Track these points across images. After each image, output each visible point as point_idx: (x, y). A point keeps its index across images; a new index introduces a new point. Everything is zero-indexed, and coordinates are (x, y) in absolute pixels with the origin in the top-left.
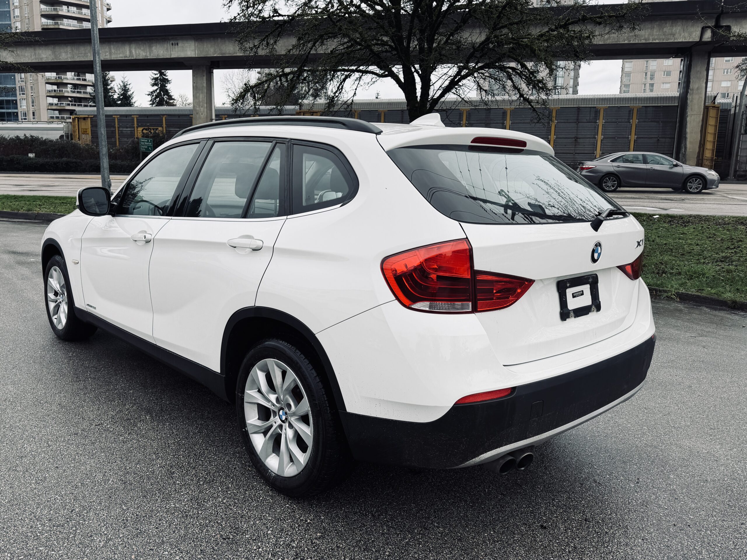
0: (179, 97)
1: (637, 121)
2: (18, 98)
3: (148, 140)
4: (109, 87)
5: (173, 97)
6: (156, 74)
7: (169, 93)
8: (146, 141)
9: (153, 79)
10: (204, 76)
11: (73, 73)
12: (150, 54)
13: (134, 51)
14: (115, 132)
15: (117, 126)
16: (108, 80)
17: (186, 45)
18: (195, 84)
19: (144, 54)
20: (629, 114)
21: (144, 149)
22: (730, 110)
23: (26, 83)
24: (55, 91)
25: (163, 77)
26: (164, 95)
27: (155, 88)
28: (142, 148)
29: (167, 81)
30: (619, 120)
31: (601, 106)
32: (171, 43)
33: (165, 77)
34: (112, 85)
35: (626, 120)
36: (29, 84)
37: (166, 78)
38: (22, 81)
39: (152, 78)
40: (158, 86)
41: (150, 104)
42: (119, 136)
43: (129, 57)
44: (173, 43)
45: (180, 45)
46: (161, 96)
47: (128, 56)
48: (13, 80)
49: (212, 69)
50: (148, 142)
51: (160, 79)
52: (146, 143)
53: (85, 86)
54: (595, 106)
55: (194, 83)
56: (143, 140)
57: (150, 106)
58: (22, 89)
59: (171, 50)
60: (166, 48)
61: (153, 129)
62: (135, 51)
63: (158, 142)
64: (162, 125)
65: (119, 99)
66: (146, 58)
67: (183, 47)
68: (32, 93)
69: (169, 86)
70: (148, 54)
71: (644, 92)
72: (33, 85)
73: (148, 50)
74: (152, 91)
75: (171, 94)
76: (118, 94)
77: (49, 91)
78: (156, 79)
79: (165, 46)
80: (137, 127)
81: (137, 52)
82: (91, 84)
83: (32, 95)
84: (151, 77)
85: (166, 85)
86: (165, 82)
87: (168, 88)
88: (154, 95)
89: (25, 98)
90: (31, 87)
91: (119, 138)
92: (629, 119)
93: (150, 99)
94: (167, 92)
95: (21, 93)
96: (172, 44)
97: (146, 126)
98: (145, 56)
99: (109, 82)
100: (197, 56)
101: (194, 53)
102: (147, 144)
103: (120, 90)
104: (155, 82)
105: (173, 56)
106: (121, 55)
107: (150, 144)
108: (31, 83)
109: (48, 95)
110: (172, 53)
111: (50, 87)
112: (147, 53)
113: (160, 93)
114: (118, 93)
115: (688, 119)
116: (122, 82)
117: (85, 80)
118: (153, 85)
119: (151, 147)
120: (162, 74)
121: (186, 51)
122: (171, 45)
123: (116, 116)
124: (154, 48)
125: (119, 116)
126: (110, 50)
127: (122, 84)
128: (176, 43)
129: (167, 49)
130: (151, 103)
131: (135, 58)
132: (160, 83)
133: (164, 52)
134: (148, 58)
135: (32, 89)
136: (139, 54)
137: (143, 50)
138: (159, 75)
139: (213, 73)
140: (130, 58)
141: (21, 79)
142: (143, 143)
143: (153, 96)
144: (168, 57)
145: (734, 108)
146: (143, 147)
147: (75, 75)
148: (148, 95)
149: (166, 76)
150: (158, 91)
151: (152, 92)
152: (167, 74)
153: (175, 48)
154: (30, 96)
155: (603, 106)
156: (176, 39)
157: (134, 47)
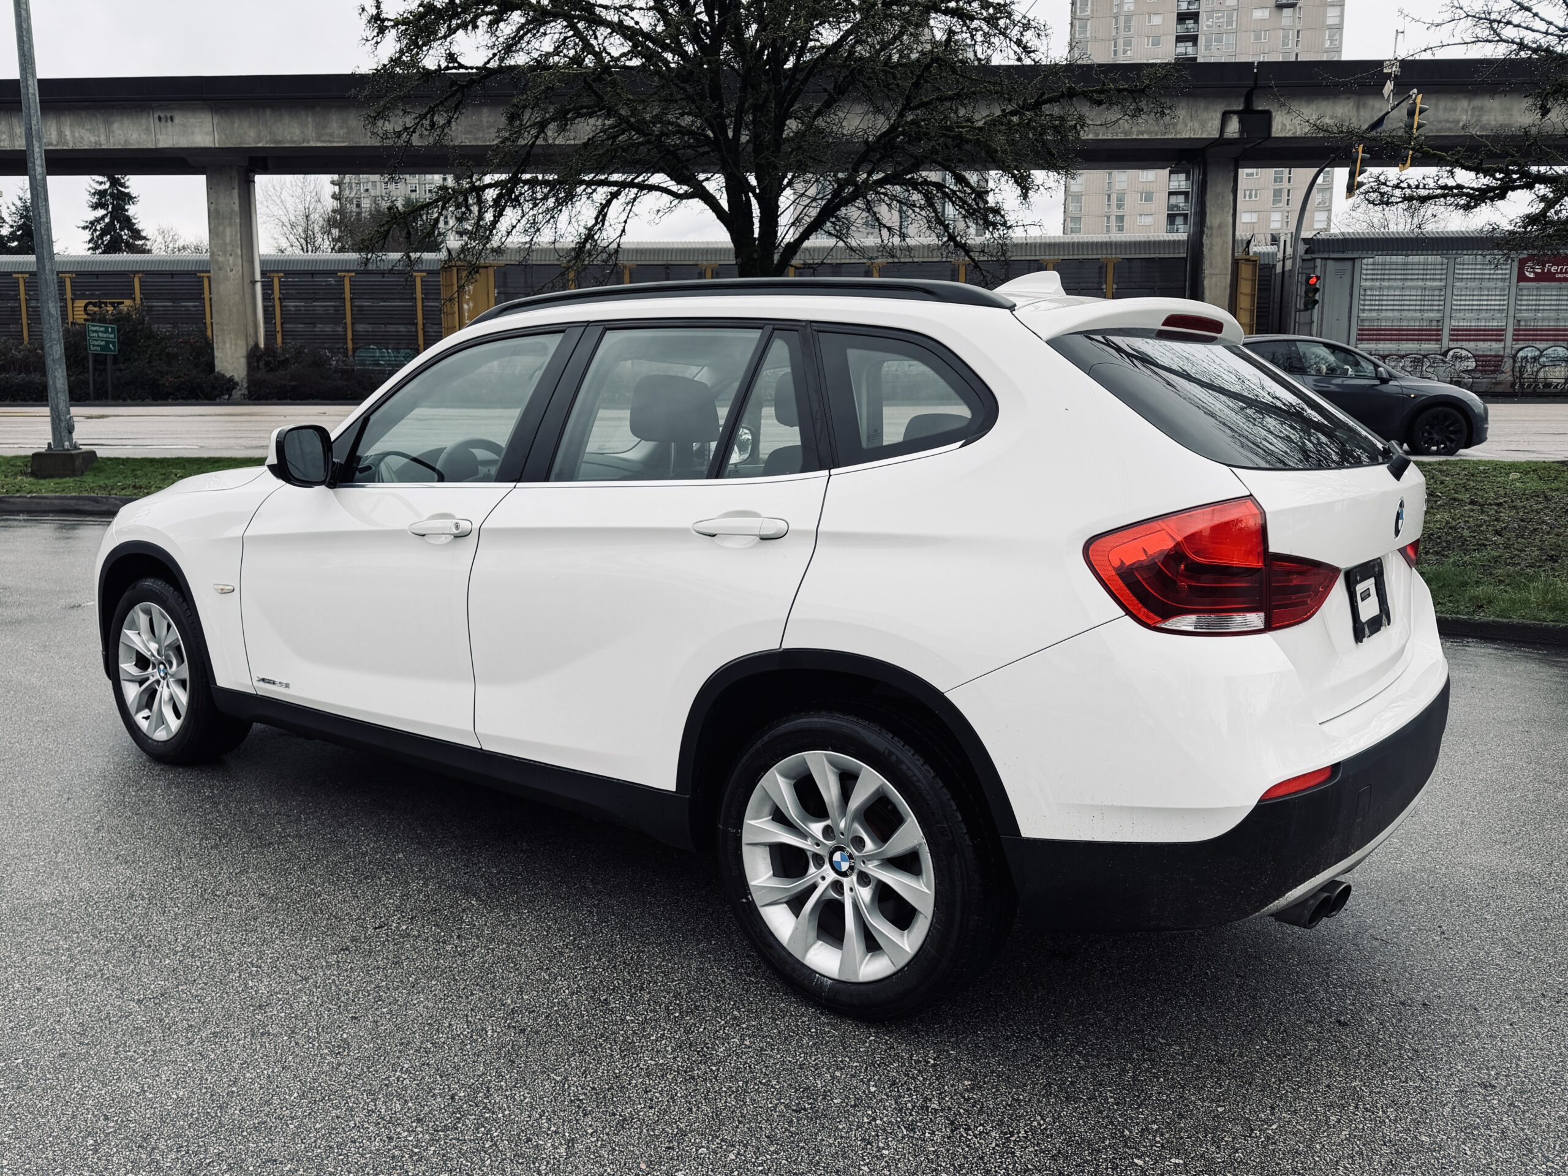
0: (156, 233)
1: (1115, 286)
3: (107, 328)
5: (143, 234)
6: (101, 183)
7: (134, 224)
8: (102, 329)
9: (94, 194)
10: (233, 188)
12: (108, 139)
13: (68, 133)
14: (21, 311)
15: (23, 296)
17: (192, 120)
18: (213, 207)
19: (93, 139)
20: (1100, 273)
21: (99, 348)
22: (1274, 266)
25: (117, 189)
26: (122, 229)
27: (101, 212)
28: (94, 345)
29: (129, 198)
30: (1081, 285)
31: (1047, 258)
32: (156, 116)
33: (123, 189)
35: (1095, 285)
37: (127, 191)
39: (93, 191)
40: (107, 209)
41: (89, 249)
42: (28, 319)
43: (57, 145)
44: (162, 115)
45: (177, 120)
46: (115, 230)
47: (55, 143)
49: (251, 174)
50: (106, 331)
51: (112, 195)
52: (100, 334)
54: (1037, 258)
55: (210, 202)
56: (94, 328)
57: (91, 251)
59: (158, 131)
60: (144, 127)
61: (110, 303)
62: (72, 132)
63: (129, 332)
64: (131, 294)
65: (13, 237)
66: (98, 147)
67: (184, 125)
69: (132, 210)
70: (103, 139)
71: (1108, 231)
73: (102, 130)
74: (92, 218)
75: (139, 226)
76: (12, 226)
78: (102, 194)
79: (144, 121)
80: (73, 300)
81: (77, 135)
84: (90, 189)
85: (126, 207)
86: (124, 200)
87: (130, 213)
88: (98, 228)
91: (28, 324)
92: (1100, 283)
93: (89, 237)
94: (128, 223)
96: (160, 119)
97: (92, 296)
98: (96, 144)
100: (217, 146)
101: (212, 139)
102: (105, 336)
103: (16, 217)
104: (100, 199)
105: (162, 145)
107: (112, 336)
110: (159, 137)
112: (99, 137)
113: (111, 225)
114: (11, 223)
115: (1206, 282)
116: (21, 199)
118: (95, 207)
119: (113, 343)
120: (115, 183)
121: (193, 133)
122: (157, 121)
123: (20, 275)
124: (116, 126)
125: (27, 276)
126: (11, 128)
127: (19, 204)
128: (169, 115)
129: (148, 129)
130: (91, 245)
131: (71, 146)
132: (112, 203)
133: (140, 135)
134: (103, 147)
136: (82, 138)
137: (89, 130)
138: (108, 184)
139: (254, 182)
140: (58, 148)
142: (95, 335)
143: (95, 230)
144: (151, 146)
145: (1281, 263)
146: (96, 343)
148: (84, 228)
149: (126, 188)
150: (107, 220)
151: (92, 223)
152: (127, 184)
153: (166, 127)
155: (1052, 257)
156: (168, 108)
157: (68, 123)
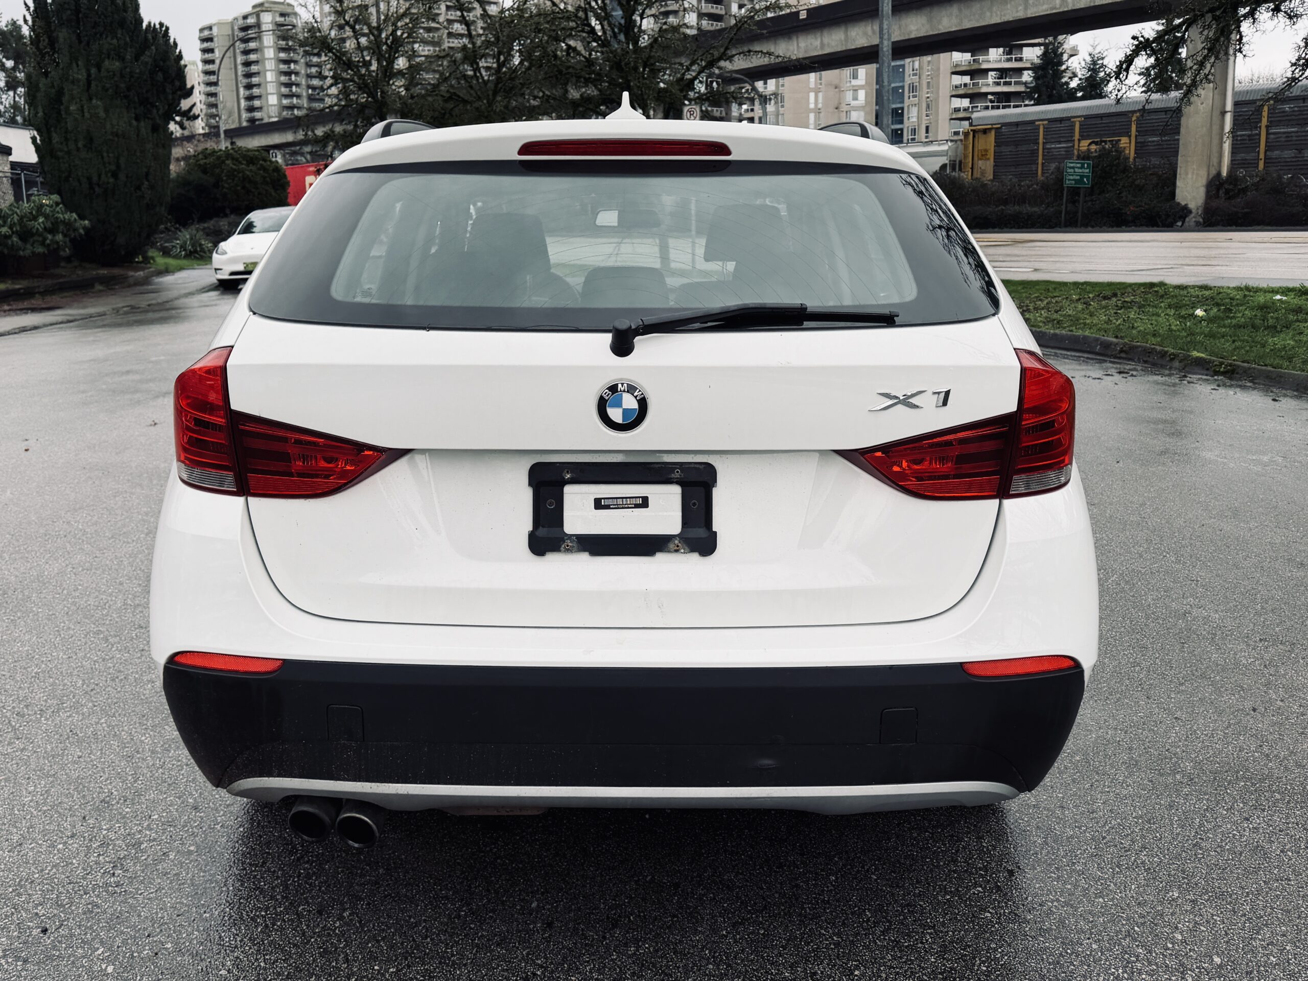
2: (907, 102)
3: (1083, 165)
4: (1064, 67)
8: (1079, 165)
11: (1001, 50)
14: (1038, 153)
15: (1041, 140)
16: (1062, 54)
21: (1073, 182)
23: (920, 78)
24: (965, 85)
28: (1069, 180)
34: (1069, 63)
36: (924, 77)
38: (914, 75)
42: (1043, 159)
48: (901, 74)
50: (1082, 167)
52: (1077, 170)
53: (1019, 71)
56: (1072, 165)
57: (1143, 94)
58: (913, 88)
61: (1109, 141)
63: (1106, 167)
64: (1128, 132)
65: (1080, 88)
68: (928, 93)
72: (932, 78)
76: (1080, 79)
77: (956, 87)
80: (1079, 140)
82: (1029, 65)
83: (928, 97)
88: (1152, 73)
89: (917, 102)
90: (929, 83)
91: (1043, 164)
95: (911, 94)
97: (1095, 136)
99: (1065, 57)
102: (1080, 171)
103: (1084, 72)
106: (1045, 7)
107: (1087, 170)
108: (928, 75)
109: (954, 93)
111: (958, 80)
114: (1080, 76)
116: (1090, 55)
117: (1021, 59)
119: (1087, 177)
123: (1040, 122)
125: (1046, 122)
127: (1088, 59)
135: (928, 87)
141: (913, 70)
142: (1072, 170)
146: (1071, 177)
147: (1004, 53)
154: (924, 99)
